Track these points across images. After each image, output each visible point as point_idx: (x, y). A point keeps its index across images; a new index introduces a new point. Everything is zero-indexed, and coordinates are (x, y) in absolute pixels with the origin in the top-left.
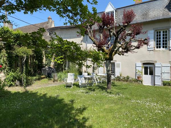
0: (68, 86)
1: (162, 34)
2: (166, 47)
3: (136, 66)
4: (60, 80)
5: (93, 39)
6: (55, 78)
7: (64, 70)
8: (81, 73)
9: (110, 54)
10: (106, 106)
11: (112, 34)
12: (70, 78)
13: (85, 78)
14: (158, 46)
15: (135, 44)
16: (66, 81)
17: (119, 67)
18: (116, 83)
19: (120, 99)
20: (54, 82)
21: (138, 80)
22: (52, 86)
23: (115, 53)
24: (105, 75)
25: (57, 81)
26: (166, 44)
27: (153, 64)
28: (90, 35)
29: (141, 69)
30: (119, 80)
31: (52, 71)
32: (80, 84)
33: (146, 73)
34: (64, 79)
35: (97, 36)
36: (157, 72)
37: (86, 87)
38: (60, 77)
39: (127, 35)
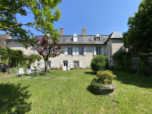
0: (20, 76)
1: (70, 49)
2: (72, 55)
3: (60, 63)
4: (13, 73)
5: (37, 49)
6: (9, 72)
7: (16, 66)
8: (29, 67)
9: (47, 57)
10: (43, 83)
11: (47, 48)
12: (21, 71)
13: (32, 70)
14: (69, 54)
15: (58, 53)
16: (18, 73)
17: (53, 63)
18: (51, 71)
19: (50, 78)
20: (8, 74)
21: (61, 68)
22: (7, 77)
23: (50, 57)
24: (44, 67)
25: (11, 74)
26: (72, 54)
27: (67, 61)
28: (35, 47)
29: (62, 64)
30: (52, 70)
31: (6, 67)
32: (28, 74)
33: (64, 65)
34: (16, 72)
35: (40, 48)
36: (69, 64)
37: (32, 75)
38: (14, 71)
39: (55, 49)
